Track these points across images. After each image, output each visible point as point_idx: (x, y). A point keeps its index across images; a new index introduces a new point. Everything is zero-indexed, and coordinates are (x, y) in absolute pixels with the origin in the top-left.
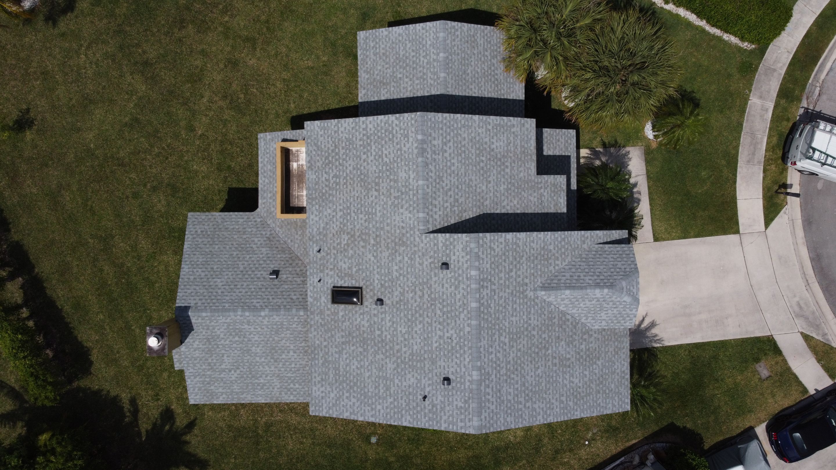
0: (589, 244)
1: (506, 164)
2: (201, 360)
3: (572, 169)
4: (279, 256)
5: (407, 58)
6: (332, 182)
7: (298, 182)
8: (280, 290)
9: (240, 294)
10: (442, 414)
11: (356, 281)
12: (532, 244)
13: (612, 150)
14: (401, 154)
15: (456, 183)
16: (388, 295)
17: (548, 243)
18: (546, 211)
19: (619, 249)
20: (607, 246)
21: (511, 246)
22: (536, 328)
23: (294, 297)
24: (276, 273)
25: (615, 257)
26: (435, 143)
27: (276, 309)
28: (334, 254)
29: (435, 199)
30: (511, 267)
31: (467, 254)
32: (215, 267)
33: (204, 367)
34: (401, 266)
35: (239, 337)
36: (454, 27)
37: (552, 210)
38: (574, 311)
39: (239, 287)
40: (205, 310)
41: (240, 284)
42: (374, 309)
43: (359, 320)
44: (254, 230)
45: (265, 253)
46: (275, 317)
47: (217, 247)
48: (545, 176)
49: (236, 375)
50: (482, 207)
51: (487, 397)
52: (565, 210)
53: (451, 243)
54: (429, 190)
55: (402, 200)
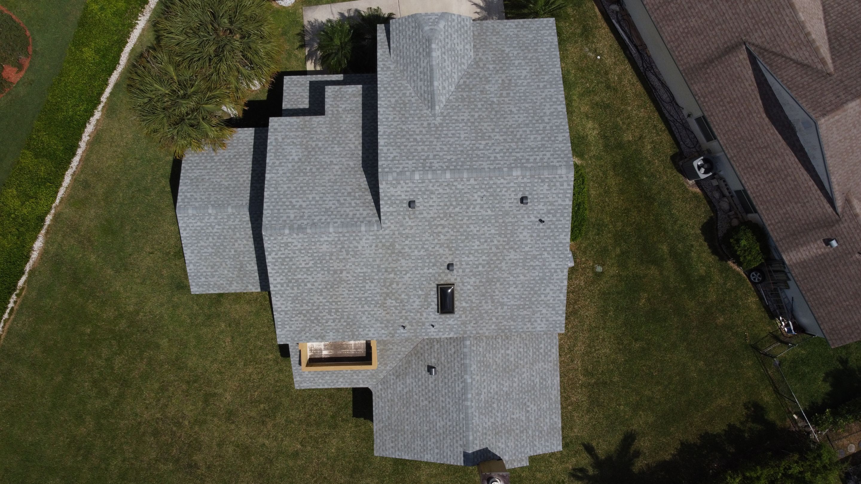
0: (390, 62)
1: (314, 146)
2: (517, 440)
3: (323, 80)
4: (414, 366)
5: (215, 245)
6: (335, 316)
7: (341, 349)
8: (446, 364)
9: (451, 404)
10: (556, 204)
11: (432, 290)
12: (390, 119)
13: (307, 38)
14: (304, 249)
15: (332, 195)
16: (443, 259)
17: (388, 103)
18: (360, 106)
19: (394, 33)
20: (392, 45)
21: (391, 140)
22: (473, 113)
23: (453, 350)
24: (430, 369)
25: (402, 37)
26: (292, 216)
27: (464, 368)
28: (406, 312)
29: (348, 215)
30: (412, 140)
31: (400, 183)
32: (426, 428)
33: (524, 437)
34: (414, 247)
35: (494, 403)
36: (182, 199)
37: (360, 99)
38: (456, 76)
39: (444, 405)
40: (467, 437)
41: (441, 403)
42: (458, 272)
43: (469, 287)
44: (389, 391)
45: (411, 380)
46: (472, 369)
47: (406, 427)
48: (326, 107)
49: (532, 406)
50: (356, 169)
51: (538, 160)
52: (360, 87)
53: (390, 199)
54: (339, 221)
55: (349, 247)
